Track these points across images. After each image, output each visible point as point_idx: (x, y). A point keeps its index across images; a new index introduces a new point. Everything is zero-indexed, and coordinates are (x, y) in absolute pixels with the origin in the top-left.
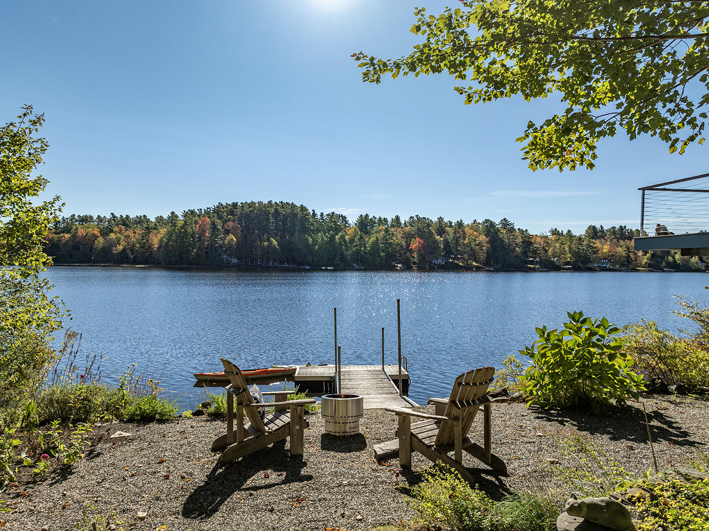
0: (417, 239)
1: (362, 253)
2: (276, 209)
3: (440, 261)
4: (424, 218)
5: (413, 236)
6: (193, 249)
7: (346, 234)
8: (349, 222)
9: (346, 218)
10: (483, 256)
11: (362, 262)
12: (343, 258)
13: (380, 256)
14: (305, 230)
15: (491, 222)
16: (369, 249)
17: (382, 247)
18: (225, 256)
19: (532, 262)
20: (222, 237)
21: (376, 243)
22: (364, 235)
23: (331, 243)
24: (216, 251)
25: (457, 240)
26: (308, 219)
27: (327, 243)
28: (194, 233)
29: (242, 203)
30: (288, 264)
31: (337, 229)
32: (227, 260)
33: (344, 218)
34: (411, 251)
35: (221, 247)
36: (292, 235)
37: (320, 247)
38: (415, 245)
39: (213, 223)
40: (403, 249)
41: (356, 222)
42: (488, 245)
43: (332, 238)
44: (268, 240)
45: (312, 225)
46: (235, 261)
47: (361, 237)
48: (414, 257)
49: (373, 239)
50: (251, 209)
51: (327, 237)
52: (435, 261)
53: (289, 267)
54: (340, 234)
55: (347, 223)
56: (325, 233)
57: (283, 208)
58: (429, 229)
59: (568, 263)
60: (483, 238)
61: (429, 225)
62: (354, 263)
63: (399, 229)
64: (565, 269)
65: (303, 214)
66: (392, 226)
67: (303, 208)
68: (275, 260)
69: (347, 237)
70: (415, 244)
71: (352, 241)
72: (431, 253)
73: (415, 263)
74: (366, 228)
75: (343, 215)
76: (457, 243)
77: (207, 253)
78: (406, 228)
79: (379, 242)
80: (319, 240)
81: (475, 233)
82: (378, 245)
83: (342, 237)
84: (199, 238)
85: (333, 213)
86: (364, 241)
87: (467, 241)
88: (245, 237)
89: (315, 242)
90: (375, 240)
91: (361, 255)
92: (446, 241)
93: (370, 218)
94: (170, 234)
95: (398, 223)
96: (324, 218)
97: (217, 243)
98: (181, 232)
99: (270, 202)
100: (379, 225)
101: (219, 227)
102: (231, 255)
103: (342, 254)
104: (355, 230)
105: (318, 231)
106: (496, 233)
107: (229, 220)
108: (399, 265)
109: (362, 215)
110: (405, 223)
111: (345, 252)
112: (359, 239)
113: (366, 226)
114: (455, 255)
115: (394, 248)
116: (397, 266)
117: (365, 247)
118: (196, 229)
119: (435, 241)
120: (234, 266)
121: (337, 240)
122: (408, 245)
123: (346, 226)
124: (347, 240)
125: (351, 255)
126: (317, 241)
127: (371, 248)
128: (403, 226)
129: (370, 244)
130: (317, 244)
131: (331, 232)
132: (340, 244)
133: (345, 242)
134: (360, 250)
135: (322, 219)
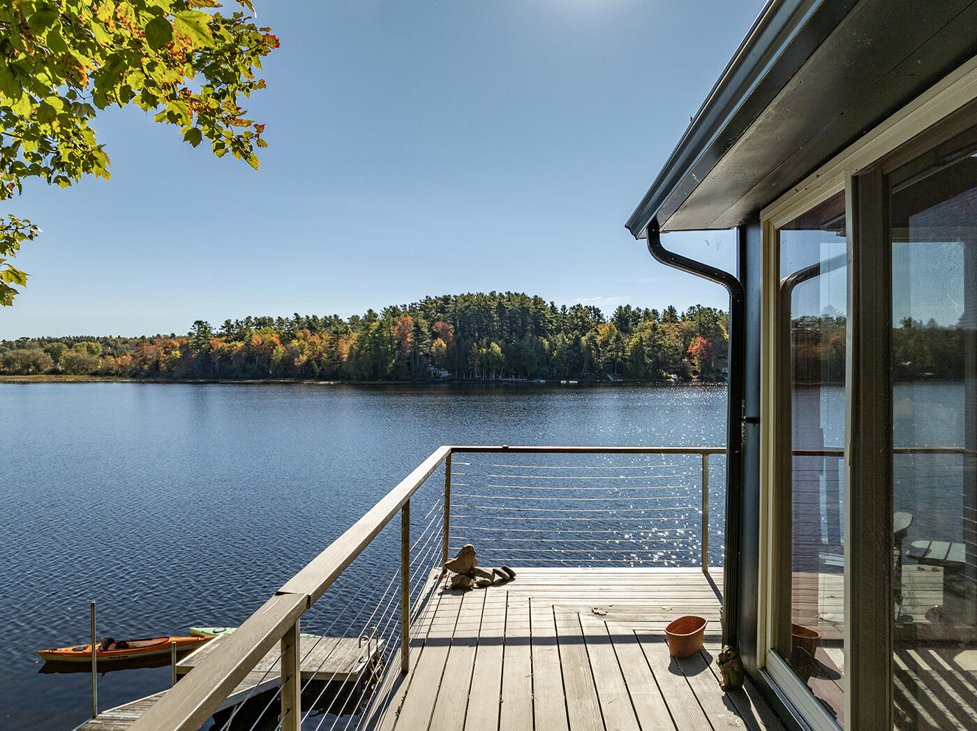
0: (699, 339)
1: (620, 359)
2: (500, 303)
4: (709, 309)
5: (693, 335)
6: (392, 359)
7: (598, 334)
8: (605, 317)
9: (599, 311)
11: (620, 372)
12: (593, 367)
13: (646, 364)
14: (541, 331)
16: (629, 354)
17: (648, 351)
18: (432, 369)
20: (428, 342)
21: (638, 348)
22: (622, 335)
23: (576, 348)
24: (420, 361)
26: (544, 315)
27: (571, 347)
28: (391, 337)
29: (455, 296)
30: (516, 377)
31: (584, 328)
32: (435, 374)
33: (597, 312)
34: (690, 356)
35: (427, 355)
36: (521, 338)
37: (561, 353)
38: (695, 348)
39: (416, 325)
40: (679, 354)
41: (612, 317)
44: (488, 346)
45: (551, 322)
46: (445, 374)
47: (618, 339)
48: (694, 365)
49: (635, 340)
50: (467, 304)
51: (569, 339)
52: (725, 370)
53: (517, 382)
54: (588, 334)
55: (600, 319)
56: (566, 333)
57: (509, 301)
58: (716, 325)
61: (716, 319)
62: (609, 373)
63: (673, 326)
65: (536, 308)
66: (665, 321)
67: (537, 301)
68: (498, 373)
69: (599, 339)
70: (696, 345)
71: (605, 343)
72: (720, 358)
73: (695, 373)
74: (627, 325)
75: (596, 307)
77: (409, 364)
78: (684, 323)
79: (644, 343)
80: (559, 344)
82: (642, 348)
83: (591, 338)
84: (399, 344)
85: (579, 305)
86: (623, 343)
88: (458, 342)
89: (553, 346)
90: (637, 342)
91: (619, 364)
93: (632, 310)
94: (361, 340)
95: (672, 316)
96: (567, 313)
97: (422, 351)
98: (374, 337)
99: (492, 294)
100: (645, 319)
101: (425, 330)
102: (439, 367)
103: (591, 362)
104: (611, 327)
105: (558, 330)
107: (438, 320)
108: (673, 376)
109: (621, 307)
110: (683, 316)
111: (595, 359)
112: (615, 341)
113: (627, 322)
115: (665, 353)
116: (670, 378)
117: (624, 351)
118: (395, 331)
119: (725, 342)
120: (444, 380)
121: (584, 343)
122: (686, 347)
123: (598, 323)
124: (599, 343)
125: (605, 364)
126: (556, 345)
127: (631, 353)
128: (680, 320)
129: (630, 347)
130: (556, 349)
131: (576, 332)
132: (589, 348)
133: (596, 345)
134: (617, 356)
135: (564, 314)
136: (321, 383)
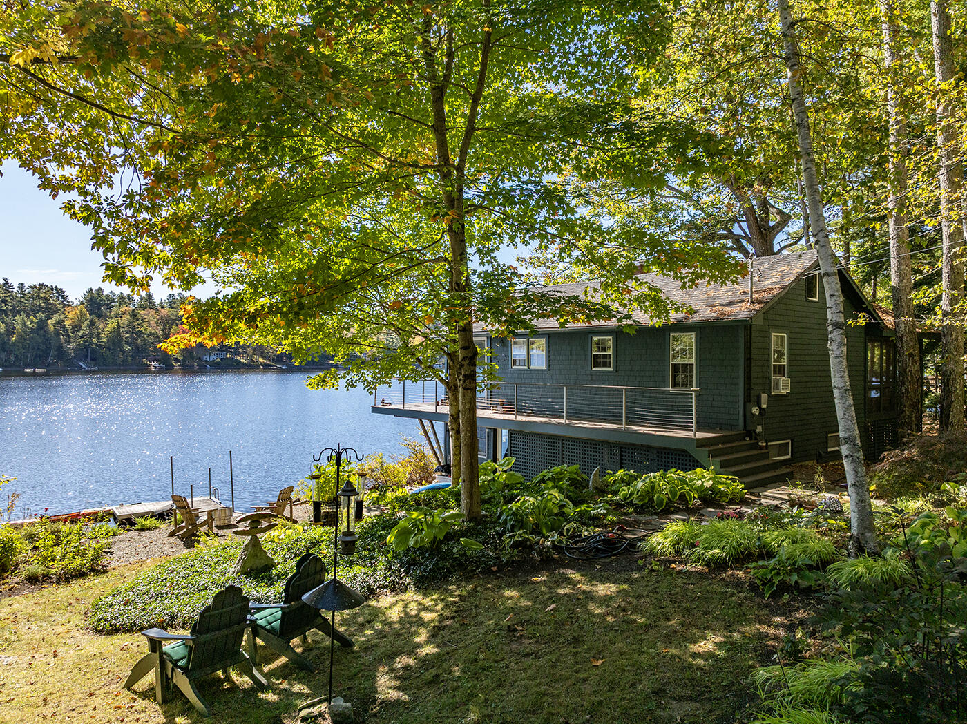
1: (94, 346)
3: (214, 358)
5: (173, 322)
7: (67, 318)
8: (70, 299)
9: (64, 292)
11: (93, 359)
12: (61, 353)
13: (124, 351)
16: (105, 340)
17: (126, 338)
21: (116, 336)
22: (96, 320)
23: (42, 332)
27: (33, 331)
31: (50, 310)
33: (60, 293)
37: (20, 337)
41: (81, 299)
43: (42, 325)
47: (92, 324)
49: (111, 326)
51: (32, 322)
52: (206, 358)
54: (56, 318)
55: (65, 300)
56: (28, 315)
62: (81, 361)
63: (153, 312)
66: (142, 306)
69: (67, 323)
71: (76, 328)
73: (177, 360)
74: (99, 309)
75: (59, 287)
78: (163, 310)
79: (121, 330)
80: (18, 327)
82: (119, 334)
83: (60, 322)
85: (40, 284)
86: (97, 328)
89: (10, 330)
90: (114, 328)
91: (93, 351)
93: (105, 293)
95: (150, 303)
96: (26, 292)
100: (120, 305)
103: (60, 348)
104: (81, 312)
105: (16, 312)
108: (153, 364)
109: (91, 290)
110: (161, 303)
111: (65, 345)
112: (89, 326)
113: (99, 306)
115: (145, 340)
116: (150, 365)
117: (99, 337)
121: (51, 328)
123: (64, 306)
124: (69, 328)
125: (76, 350)
126: (14, 328)
127: (108, 340)
128: (159, 308)
129: (106, 333)
130: (14, 333)
131: (40, 315)
132: (57, 333)
133: (65, 330)
134: (91, 343)
135: (22, 293)
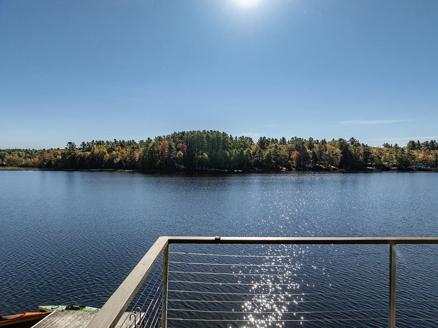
0: (296, 152)
1: (261, 161)
2: (207, 135)
3: (310, 166)
4: (300, 138)
5: (293, 150)
6: (158, 160)
7: (251, 149)
8: (254, 142)
9: (252, 139)
10: (338, 162)
11: (260, 166)
12: (248, 164)
13: (272, 163)
14: (226, 148)
15: (343, 140)
16: (265, 158)
17: (273, 157)
18: (177, 164)
19: (370, 166)
20: (175, 153)
21: (269, 156)
22: (262, 150)
23: (241, 155)
24: (171, 161)
25: (321, 152)
26: (227, 141)
27: (239, 155)
28: (158, 150)
29: (187, 132)
30: (215, 169)
31: (245, 147)
32: (178, 167)
33: (251, 139)
34: (292, 159)
35: (174, 158)
36: (217, 151)
37: (234, 158)
38: (294, 156)
39: (170, 145)
40: (287, 158)
41: (258, 142)
42: (341, 155)
44: (202, 154)
45: (230, 144)
46: (183, 167)
47: (260, 151)
48: (293, 163)
49: (267, 152)
50: (192, 135)
51: (238, 152)
52: (307, 166)
53: (215, 171)
54: (247, 150)
55: (252, 142)
56: (237, 149)
57: (212, 134)
58: (303, 146)
59: (394, 166)
60: (338, 151)
61: (303, 143)
62: (256, 167)
63: (284, 146)
64: (392, 169)
65: (224, 138)
66: (281, 144)
67: (224, 134)
68: (206, 167)
69: (251, 151)
70: (294, 154)
71: (254, 154)
72: (305, 160)
73: (294, 167)
74: (264, 146)
75: (250, 137)
76: (321, 154)
77: (166, 162)
78: (289, 145)
79: (271, 154)
80: (234, 154)
81: (333, 147)
82: (270, 156)
83: (248, 151)
84: (162, 153)
85: (243, 137)
86: (262, 153)
87: (327, 153)
88: (188, 152)
89: (231, 155)
90: (268, 153)
91: (261, 163)
92: (313, 152)
93: (266, 139)
94: (144, 151)
95: (284, 142)
96: (237, 140)
97: (172, 156)
98: (150, 150)
99: (204, 131)
100: (272, 143)
101: (173, 147)
102: (180, 164)
103: (248, 162)
104: (257, 147)
105: (233, 148)
106: (347, 147)
107: (180, 142)
108: (284, 168)
109: (261, 137)
110: (289, 142)
111: (250, 160)
112: (259, 153)
113: (264, 144)
114: (320, 161)
115: (281, 158)
116: (283, 169)
117: (262, 157)
118: (160, 147)
119: (307, 153)
120: (183, 170)
121: (245, 154)
122: (290, 156)
123: (251, 144)
124: (251, 153)
125: (254, 163)
126: (232, 154)
127: (266, 158)
128: (287, 144)
129: (265, 155)
130: (232, 156)
131: (242, 148)
132: (247, 155)
133: (250, 154)
134: (260, 159)
135: (236, 140)
136: (126, 171)
